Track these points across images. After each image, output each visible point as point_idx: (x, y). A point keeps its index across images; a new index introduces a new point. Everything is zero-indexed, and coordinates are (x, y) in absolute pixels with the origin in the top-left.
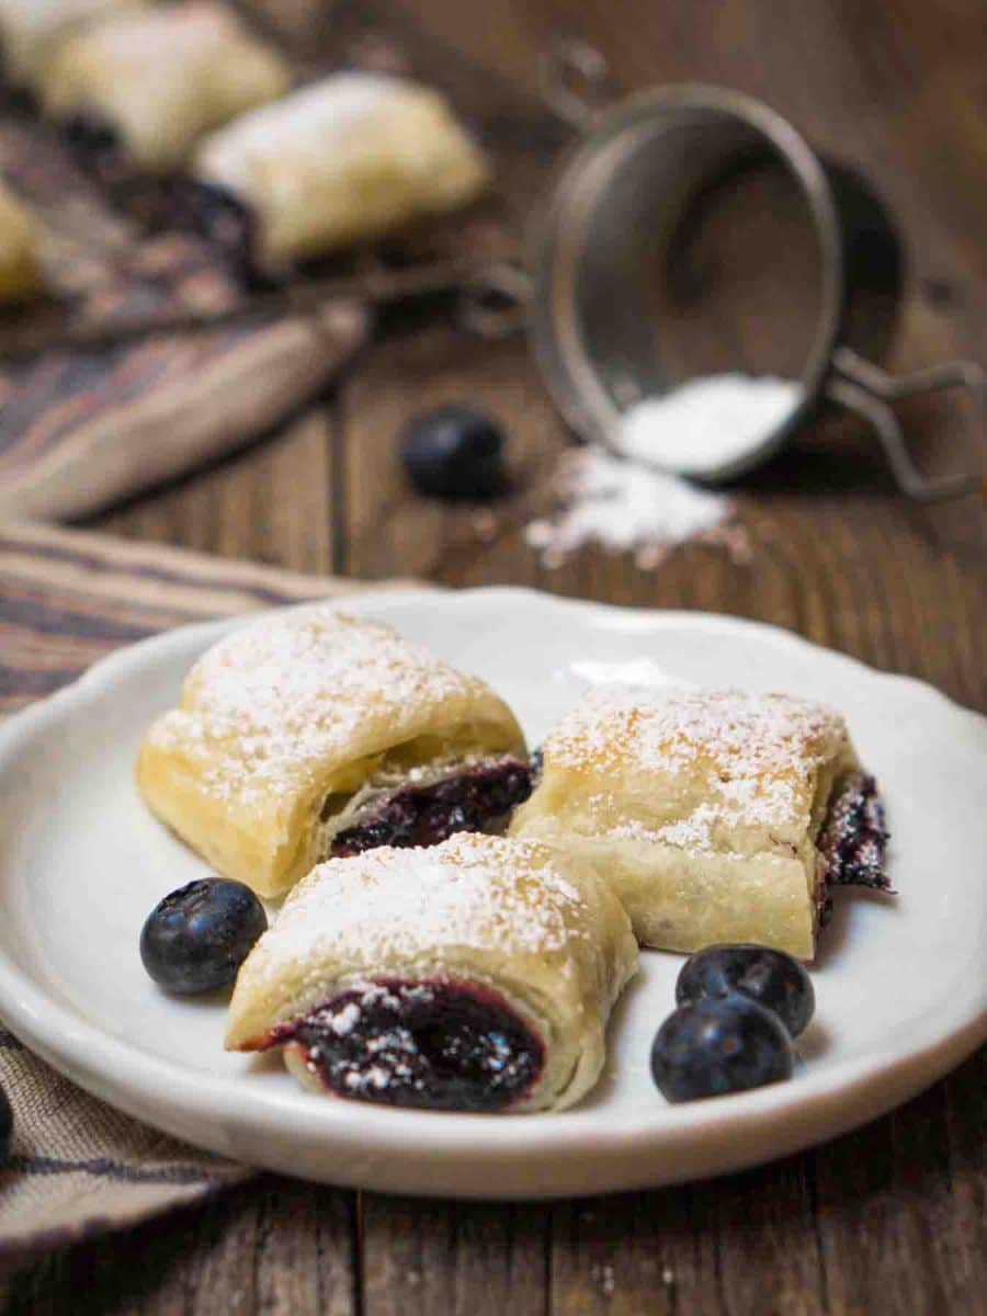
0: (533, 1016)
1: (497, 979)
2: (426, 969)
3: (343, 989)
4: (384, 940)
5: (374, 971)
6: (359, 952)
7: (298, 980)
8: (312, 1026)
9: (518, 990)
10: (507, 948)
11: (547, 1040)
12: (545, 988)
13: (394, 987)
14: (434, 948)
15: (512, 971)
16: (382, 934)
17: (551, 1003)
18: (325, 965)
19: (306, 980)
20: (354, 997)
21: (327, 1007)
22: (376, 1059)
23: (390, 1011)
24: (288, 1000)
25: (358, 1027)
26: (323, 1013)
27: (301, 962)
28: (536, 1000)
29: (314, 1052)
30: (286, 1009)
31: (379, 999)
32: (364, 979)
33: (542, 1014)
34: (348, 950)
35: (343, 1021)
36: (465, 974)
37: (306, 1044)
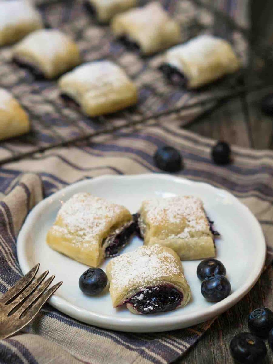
0: (179, 288)
1: (171, 282)
2: (156, 283)
3: (138, 291)
4: (145, 278)
5: (145, 286)
6: (140, 282)
7: (127, 290)
8: (133, 300)
9: (175, 283)
10: (171, 274)
11: (183, 292)
12: (180, 281)
13: (150, 288)
14: (157, 278)
15: (174, 279)
16: (144, 277)
17: (182, 284)
18: (132, 286)
19: (129, 290)
20: (142, 292)
21: (135, 295)
22: (149, 304)
23: (150, 293)
24: (126, 295)
25: (144, 298)
26: (135, 297)
27: (128, 286)
28: (180, 284)
29: (135, 305)
30: (125, 297)
31: (147, 291)
32: (143, 288)
33: (181, 287)
34: (137, 282)
35: (141, 297)
36: (164, 282)
37: (133, 304)
